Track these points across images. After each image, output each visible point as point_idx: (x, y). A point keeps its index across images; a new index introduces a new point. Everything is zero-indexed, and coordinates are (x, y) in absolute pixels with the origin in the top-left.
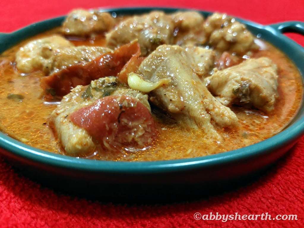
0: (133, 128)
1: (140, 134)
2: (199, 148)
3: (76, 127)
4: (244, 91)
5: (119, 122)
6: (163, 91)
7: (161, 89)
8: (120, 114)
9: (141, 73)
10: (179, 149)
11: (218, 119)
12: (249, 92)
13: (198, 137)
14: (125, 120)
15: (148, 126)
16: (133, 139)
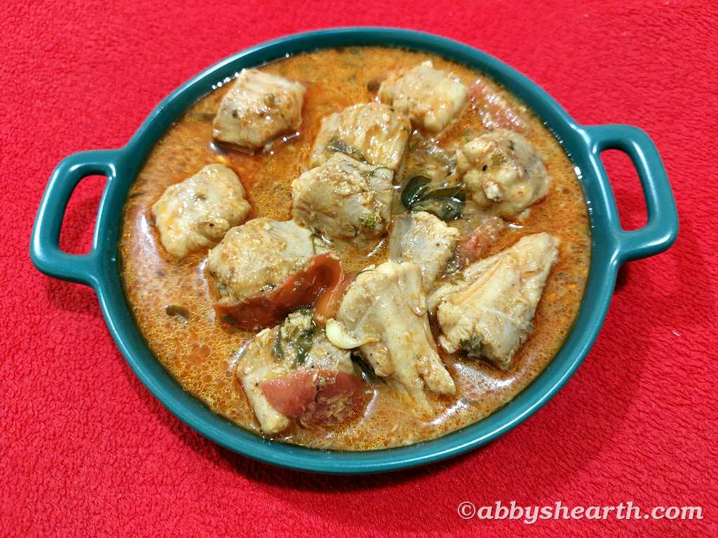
0: (331, 404)
1: (340, 410)
2: (407, 423)
3: (270, 407)
4: (473, 346)
5: (316, 401)
6: (368, 351)
7: (367, 347)
8: (317, 395)
9: (342, 320)
10: (383, 424)
11: (432, 387)
12: (480, 347)
13: (407, 406)
14: (323, 399)
15: (349, 398)
16: (332, 416)
